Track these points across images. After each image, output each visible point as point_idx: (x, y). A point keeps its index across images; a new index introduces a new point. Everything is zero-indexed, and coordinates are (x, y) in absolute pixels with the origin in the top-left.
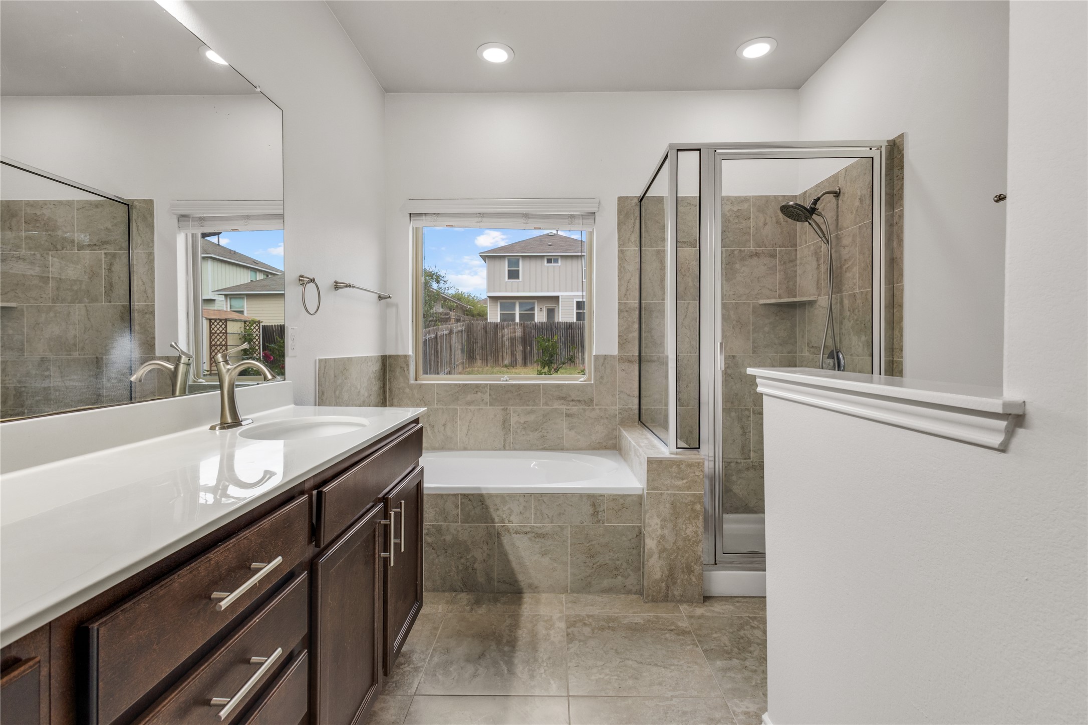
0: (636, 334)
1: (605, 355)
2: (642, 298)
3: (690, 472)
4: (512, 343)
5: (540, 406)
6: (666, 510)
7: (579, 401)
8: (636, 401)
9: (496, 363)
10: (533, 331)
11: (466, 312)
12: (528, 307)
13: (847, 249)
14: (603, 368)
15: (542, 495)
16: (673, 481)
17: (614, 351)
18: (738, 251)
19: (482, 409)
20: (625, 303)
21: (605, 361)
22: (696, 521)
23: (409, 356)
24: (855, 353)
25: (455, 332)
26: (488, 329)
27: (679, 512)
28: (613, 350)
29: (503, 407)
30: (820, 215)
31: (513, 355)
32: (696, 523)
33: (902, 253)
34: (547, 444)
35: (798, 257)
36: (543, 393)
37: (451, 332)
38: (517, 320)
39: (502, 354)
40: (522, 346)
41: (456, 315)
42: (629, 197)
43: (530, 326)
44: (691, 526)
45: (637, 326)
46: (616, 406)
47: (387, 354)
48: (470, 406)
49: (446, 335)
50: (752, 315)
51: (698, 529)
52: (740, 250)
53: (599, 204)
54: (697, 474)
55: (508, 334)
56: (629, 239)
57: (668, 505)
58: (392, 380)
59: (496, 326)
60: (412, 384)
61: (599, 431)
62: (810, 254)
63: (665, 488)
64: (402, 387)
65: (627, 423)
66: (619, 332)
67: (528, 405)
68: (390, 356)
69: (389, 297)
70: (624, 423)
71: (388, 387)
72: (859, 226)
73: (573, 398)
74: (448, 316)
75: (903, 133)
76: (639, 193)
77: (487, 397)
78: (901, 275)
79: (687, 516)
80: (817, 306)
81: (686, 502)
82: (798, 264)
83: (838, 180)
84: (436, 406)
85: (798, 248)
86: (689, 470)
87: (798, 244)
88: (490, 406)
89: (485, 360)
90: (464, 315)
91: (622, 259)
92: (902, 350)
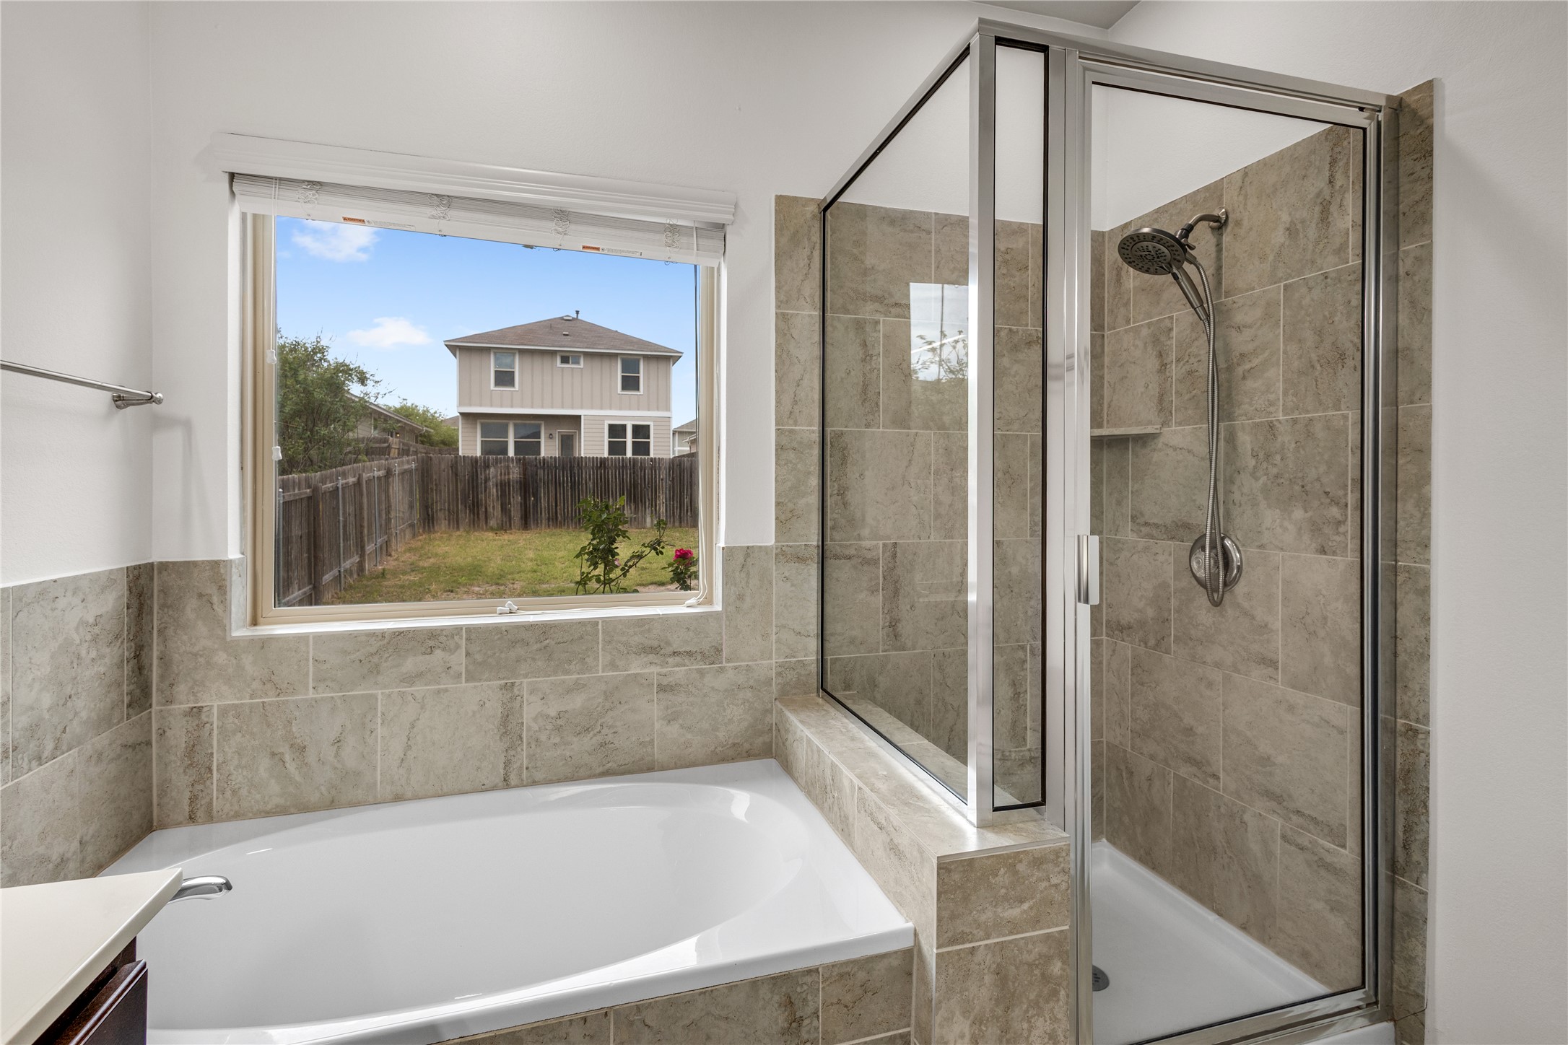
0: (814, 500)
1: (748, 547)
2: (828, 419)
3: (1040, 880)
4: (503, 492)
5: (597, 671)
6: (982, 993)
7: (690, 654)
8: (813, 644)
9: (474, 525)
10: (540, 472)
11: (420, 438)
12: (529, 432)
13: (1247, 334)
14: (743, 575)
15: (639, 1008)
16: (999, 910)
17: (767, 536)
18: (1006, 331)
19: (446, 690)
20: (791, 431)
21: (748, 560)
22: (1051, 1004)
23: (227, 564)
24: (1271, 543)
25: (397, 472)
26: (459, 468)
27: (1015, 991)
28: (765, 535)
29: (503, 682)
30: (1193, 261)
31: (505, 510)
32: (1052, 1010)
33: (1428, 338)
34: (615, 762)
35: (1106, 349)
36: (604, 640)
37: (389, 473)
38: (511, 453)
39: (486, 509)
40: (521, 496)
41: (400, 442)
42: (801, 198)
43: (535, 463)
44: (1041, 1019)
45: (814, 482)
46: (771, 658)
47: (156, 558)
48: (412, 685)
49: (379, 478)
50: (1030, 460)
51: (1056, 1026)
52: (1010, 330)
53: (736, 205)
54: (1054, 881)
55: (497, 476)
56: (800, 290)
57: (988, 979)
58: (170, 632)
59: (474, 461)
60: (237, 641)
61: (735, 719)
62: (1140, 344)
63: (982, 933)
64: (205, 649)
65: (795, 694)
66: (778, 495)
67: (567, 672)
68: (164, 566)
69: (151, 399)
70: (789, 695)
71: (155, 654)
72: (1285, 286)
73: (675, 647)
74: (386, 445)
75: (1430, 82)
76: (823, 191)
77: (459, 660)
78: (1426, 384)
79: (1032, 997)
80: (1160, 445)
81: (1030, 958)
82: (1106, 364)
83: (1222, 195)
84: (311, 694)
85: (1107, 333)
86: (1037, 874)
87: (1106, 325)
88: (467, 681)
89: (455, 522)
90: (417, 442)
91: (785, 334)
92: (1427, 546)
